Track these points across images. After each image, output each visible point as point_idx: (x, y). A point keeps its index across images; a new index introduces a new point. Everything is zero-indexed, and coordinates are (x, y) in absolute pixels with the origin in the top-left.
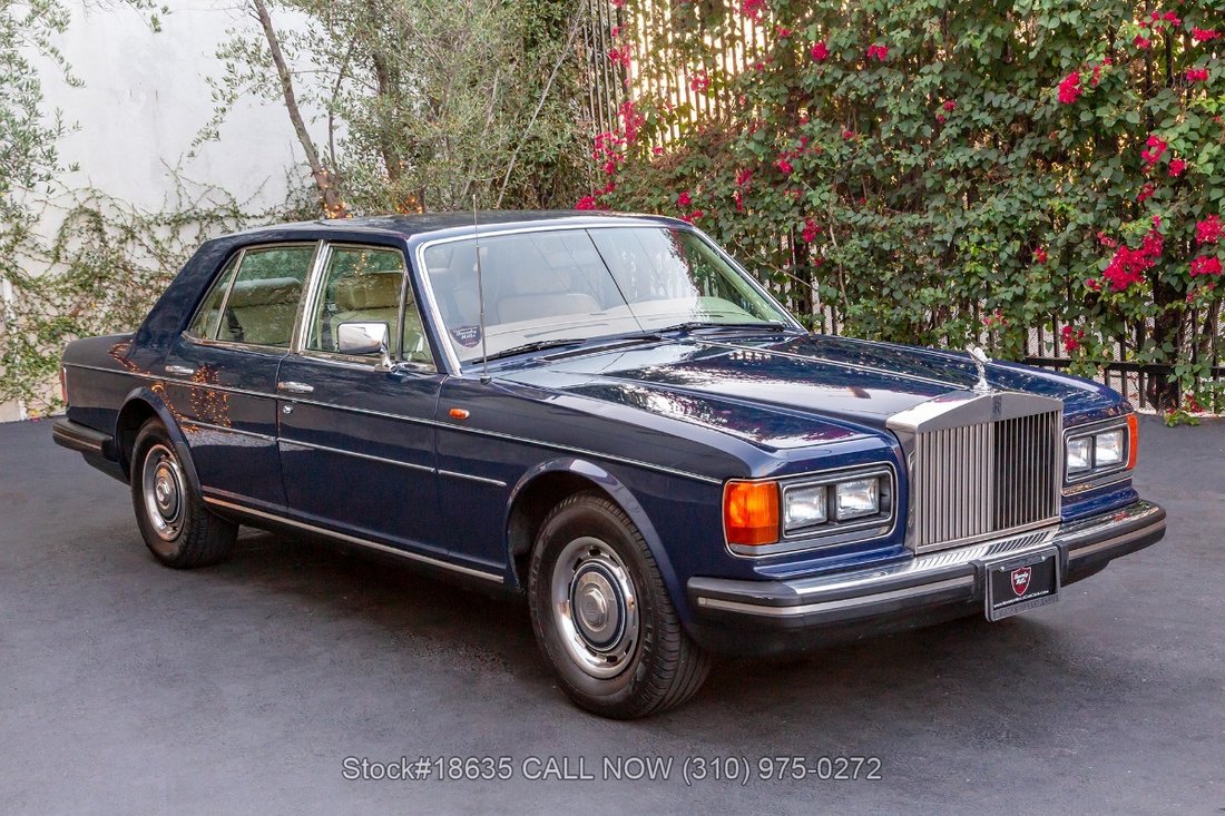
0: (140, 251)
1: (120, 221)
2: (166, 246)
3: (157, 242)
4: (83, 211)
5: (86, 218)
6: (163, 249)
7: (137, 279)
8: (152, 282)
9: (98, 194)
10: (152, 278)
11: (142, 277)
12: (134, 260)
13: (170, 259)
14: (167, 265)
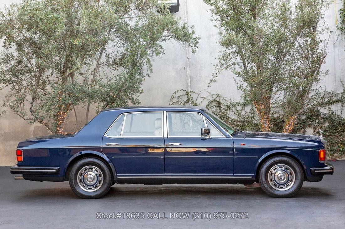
0: (232, 113)
1: (225, 104)
2: (240, 112)
3: (237, 111)
4: (215, 101)
5: (216, 103)
6: (239, 113)
7: (230, 122)
8: (235, 123)
9: (220, 96)
10: (235, 121)
11: (231, 121)
12: (229, 116)
13: (241, 116)
14: (240, 118)
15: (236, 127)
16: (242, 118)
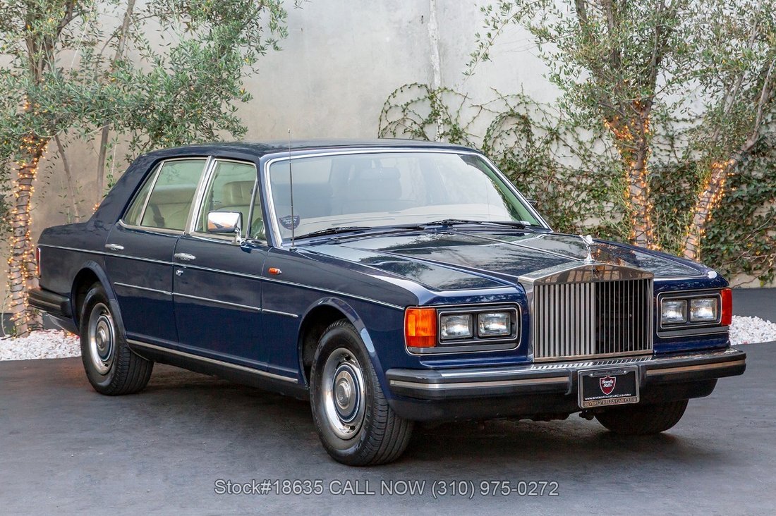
0: (564, 151)
1: (545, 124)
2: (588, 146)
3: (581, 143)
4: (512, 114)
5: (517, 121)
6: (586, 150)
7: (559, 176)
8: (574, 179)
9: (527, 100)
10: (573, 176)
11: (563, 174)
12: (557, 160)
13: (592, 159)
14: (589, 164)
15: (576, 193)
16: (595, 166)
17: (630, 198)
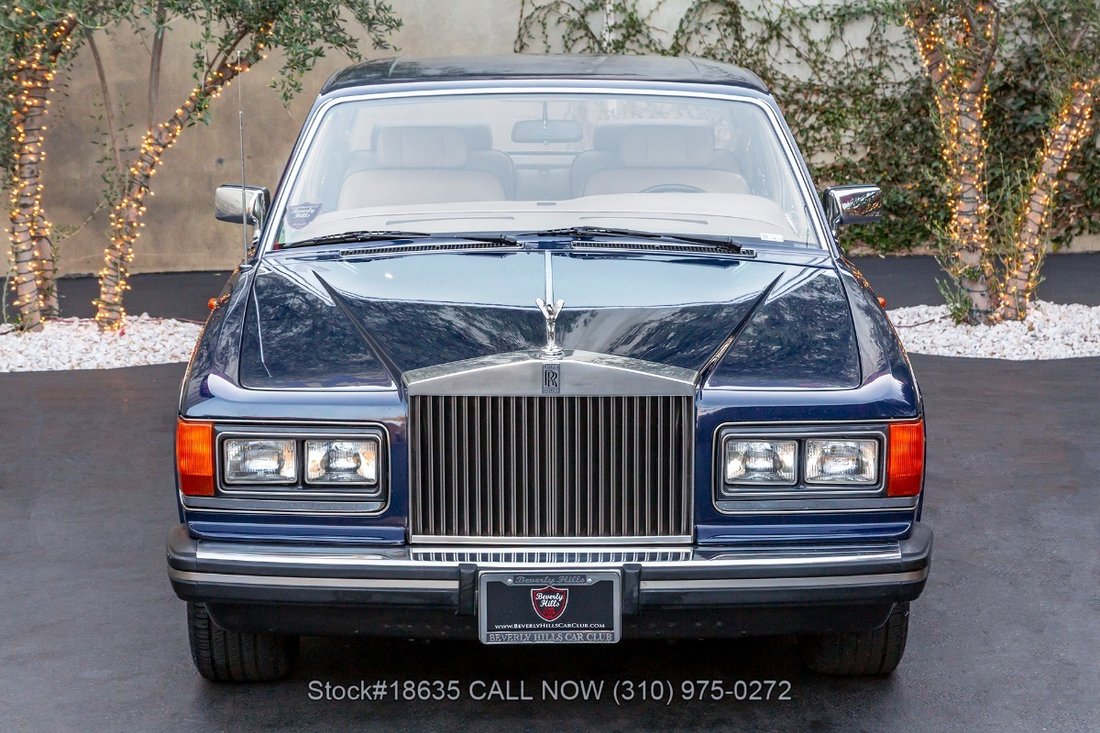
0: (786, 54)
1: (761, 15)
2: (822, 48)
3: (811, 43)
5: (720, 8)
6: (818, 54)
8: (799, 96)
10: (798, 90)
11: (785, 88)
12: (776, 67)
13: (827, 67)
14: (822, 74)
16: (831, 77)
17: (959, 134)
